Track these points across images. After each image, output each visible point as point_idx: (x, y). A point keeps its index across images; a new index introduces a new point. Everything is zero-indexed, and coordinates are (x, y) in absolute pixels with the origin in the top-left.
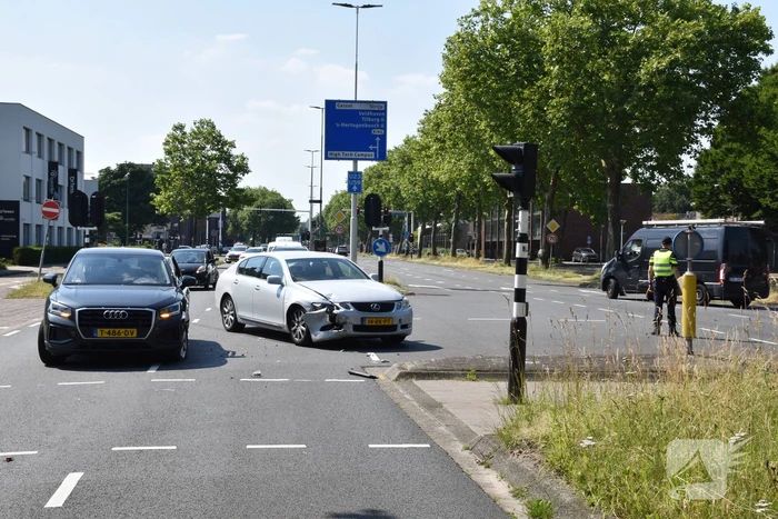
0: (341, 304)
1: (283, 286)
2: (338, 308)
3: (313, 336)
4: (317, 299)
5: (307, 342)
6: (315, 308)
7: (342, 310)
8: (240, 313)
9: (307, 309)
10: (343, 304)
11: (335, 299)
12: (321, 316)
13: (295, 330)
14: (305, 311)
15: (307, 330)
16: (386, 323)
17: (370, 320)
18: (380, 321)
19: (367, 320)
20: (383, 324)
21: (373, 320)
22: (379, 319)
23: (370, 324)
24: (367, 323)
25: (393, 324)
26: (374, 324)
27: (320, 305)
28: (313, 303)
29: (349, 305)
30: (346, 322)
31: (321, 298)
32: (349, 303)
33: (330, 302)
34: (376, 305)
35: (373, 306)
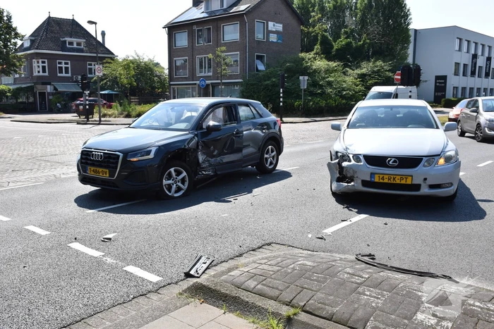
0: (354, 156)
2: (349, 161)
7: (352, 162)
16: (403, 182)
17: (381, 176)
18: (394, 179)
19: (377, 176)
20: (398, 182)
21: (386, 176)
22: (392, 177)
23: (381, 181)
24: (377, 180)
25: (413, 183)
26: (386, 181)
27: (341, 155)
28: (337, 152)
29: (361, 158)
30: (353, 176)
31: (343, 148)
32: (362, 155)
33: (348, 152)
34: (393, 160)
35: (390, 161)
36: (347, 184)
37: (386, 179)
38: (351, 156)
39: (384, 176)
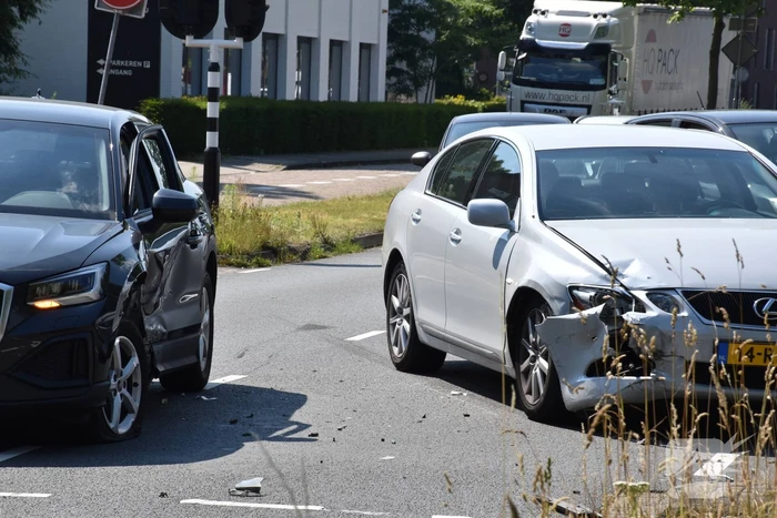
0: (652, 293)
1: (512, 232)
2: (641, 308)
3: (566, 391)
4: (584, 275)
5: (553, 412)
6: (580, 304)
7: (654, 311)
9: (556, 306)
10: (659, 296)
11: (639, 276)
12: (588, 330)
13: (528, 371)
14: (548, 311)
15: (552, 368)
17: (747, 348)
19: (734, 348)
21: (759, 349)
23: (745, 361)
24: (733, 358)
26: (757, 361)
27: (593, 294)
28: (572, 288)
29: (678, 298)
30: (661, 352)
31: (596, 273)
32: (679, 291)
33: (622, 285)
34: (771, 301)
35: (761, 304)
36: (635, 378)
37: (757, 357)
38: (642, 295)
39: (752, 349)
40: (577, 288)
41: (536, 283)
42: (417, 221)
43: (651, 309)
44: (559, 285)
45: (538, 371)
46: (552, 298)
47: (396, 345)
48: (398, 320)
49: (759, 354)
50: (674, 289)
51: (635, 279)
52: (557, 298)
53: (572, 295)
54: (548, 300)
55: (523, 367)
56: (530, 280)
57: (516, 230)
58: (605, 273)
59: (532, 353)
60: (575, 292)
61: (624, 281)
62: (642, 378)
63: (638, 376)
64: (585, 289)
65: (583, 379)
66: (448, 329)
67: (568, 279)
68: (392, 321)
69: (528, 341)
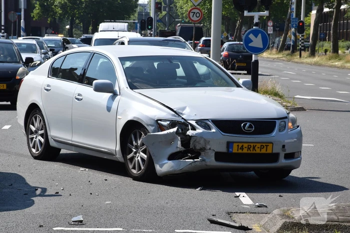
0: (198, 122)
1: (115, 94)
2: (193, 129)
3: (158, 167)
4: (164, 114)
5: (149, 176)
6: (161, 128)
7: (200, 130)
8: (54, 133)
9: (150, 129)
10: (201, 123)
11: (190, 114)
12: (170, 139)
13: (132, 159)
14: (146, 131)
15: (150, 158)
16: (264, 151)
17: (240, 145)
18: (254, 148)
19: (235, 145)
20: (258, 151)
21: (245, 145)
22: (252, 145)
23: (240, 151)
24: (235, 150)
25: (274, 152)
26: (245, 151)
27: (168, 123)
28: (157, 120)
29: (210, 123)
30: (204, 148)
31: (169, 113)
32: (210, 120)
33: (183, 118)
34: (248, 124)
35: (245, 125)
36: (192, 160)
37: (245, 149)
38: (193, 123)
39: (243, 145)
40: (161, 120)
41: (138, 118)
42: (47, 90)
43: (199, 129)
44: (151, 119)
45: (139, 158)
46: (148, 125)
47: (34, 147)
48: (35, 136)
49: (246, 148)
50: (207, 120)
51: (189, 116)
52: (150, 125)
53: (159, 124)
54: (145, 126)
55: (129, 156)
56: (134, 117)
57: (118, 94)
58: (174, 113)
59: (134, 150)
60: (159, 122)
61: (184, 117)
62: (195, 160)
63: (193, 159)
64: (165, 120)
65: (166, 161)
66: (73, 139)
67: (155, 116)
68: (30, 136)
69: (132, 145)
